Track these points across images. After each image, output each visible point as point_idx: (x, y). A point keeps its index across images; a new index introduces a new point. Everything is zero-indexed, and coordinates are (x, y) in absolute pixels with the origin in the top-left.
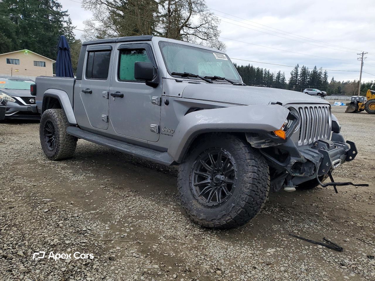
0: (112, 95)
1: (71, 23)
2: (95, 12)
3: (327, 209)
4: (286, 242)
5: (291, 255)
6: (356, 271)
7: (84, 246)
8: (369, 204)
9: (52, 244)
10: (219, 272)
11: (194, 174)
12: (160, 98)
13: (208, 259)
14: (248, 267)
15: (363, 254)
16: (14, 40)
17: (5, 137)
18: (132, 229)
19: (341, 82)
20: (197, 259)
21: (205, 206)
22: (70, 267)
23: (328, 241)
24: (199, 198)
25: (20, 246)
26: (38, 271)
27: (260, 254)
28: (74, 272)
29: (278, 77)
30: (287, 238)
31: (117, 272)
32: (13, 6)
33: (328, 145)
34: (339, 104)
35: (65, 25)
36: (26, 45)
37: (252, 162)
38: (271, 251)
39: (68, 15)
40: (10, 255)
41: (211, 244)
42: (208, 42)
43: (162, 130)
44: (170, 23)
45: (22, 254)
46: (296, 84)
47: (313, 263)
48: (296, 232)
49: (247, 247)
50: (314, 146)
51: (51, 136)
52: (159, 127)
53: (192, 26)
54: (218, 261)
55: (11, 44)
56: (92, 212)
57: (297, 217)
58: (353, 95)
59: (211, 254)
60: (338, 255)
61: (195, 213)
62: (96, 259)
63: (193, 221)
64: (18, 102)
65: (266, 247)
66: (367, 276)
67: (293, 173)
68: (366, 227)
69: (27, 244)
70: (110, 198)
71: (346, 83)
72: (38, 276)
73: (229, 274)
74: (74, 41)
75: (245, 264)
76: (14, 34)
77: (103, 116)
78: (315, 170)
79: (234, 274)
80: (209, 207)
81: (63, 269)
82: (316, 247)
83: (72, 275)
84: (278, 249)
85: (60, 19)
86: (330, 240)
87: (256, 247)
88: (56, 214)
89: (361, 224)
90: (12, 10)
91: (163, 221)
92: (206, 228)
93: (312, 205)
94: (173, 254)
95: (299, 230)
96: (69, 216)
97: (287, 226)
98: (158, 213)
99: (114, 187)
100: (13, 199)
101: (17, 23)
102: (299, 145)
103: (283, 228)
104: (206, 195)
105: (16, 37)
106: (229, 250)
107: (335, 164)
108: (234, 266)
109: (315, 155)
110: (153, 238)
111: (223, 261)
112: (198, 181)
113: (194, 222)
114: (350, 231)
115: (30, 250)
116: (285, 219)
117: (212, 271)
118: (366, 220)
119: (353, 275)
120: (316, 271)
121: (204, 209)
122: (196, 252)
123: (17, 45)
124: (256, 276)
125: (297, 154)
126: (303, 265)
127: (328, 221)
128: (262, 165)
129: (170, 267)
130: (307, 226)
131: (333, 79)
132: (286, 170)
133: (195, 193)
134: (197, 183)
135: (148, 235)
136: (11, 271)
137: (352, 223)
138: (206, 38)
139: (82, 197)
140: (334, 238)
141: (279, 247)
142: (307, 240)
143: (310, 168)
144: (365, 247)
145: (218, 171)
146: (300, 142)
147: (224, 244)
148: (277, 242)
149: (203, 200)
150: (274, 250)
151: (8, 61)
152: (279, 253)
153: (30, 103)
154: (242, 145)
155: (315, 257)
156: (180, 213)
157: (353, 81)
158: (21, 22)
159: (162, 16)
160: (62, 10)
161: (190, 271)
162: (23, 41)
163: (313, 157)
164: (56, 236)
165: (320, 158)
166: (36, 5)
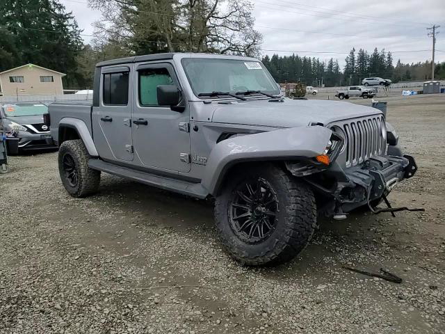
0: (134, 122)
1: (77, 27)
2: (104, 11)
3: (386, 234)
4: (339, 277)
5: (344, 290)
6: (416, 305)
7: (121, 295)
8: (436, 223)
9: (88, 294)
10: (265, 315)
11: (231, 208)
12: (189, 124)
13: (253, 301)
14: (297, 307)
15: (425, 284)
16: (15, 54)
17: (21, 172)
18: (169, 272)
19: (410, 65)
20: (241, 302)
21: (246, 243)
22: (110, 319)
23: (385, 273)
24: (239, 234)
25: (56, 299)
26: (78, 324)
27: (309, 292)
28: (114, 324)
29: (331, 66)
30: (339, 271)
31: (157, 321)
32: (9, 13)
33: (381, 163)
34: (409, 92)
35: (71, 29)
36: (29, 59)
37: (294, 192)
38: (321, 287)
39: (72, 18)
40: (48, 310)
41: (256, 284)
42: (240, 33)
43: (193, 159)
44: (193, 14)
45: (59, 307)
46: (352, 73)
47: (368, 298)
48: (350, 263)
49: (295, 284)
50: (365, 165)
51: (71, 171)
52: (190, 156)
53: (219, 15)
54: (264, 303)
55: (12, 59)
56: (126, 255)
57: (352, 246)
58: (426, 79)
59: (256, 296)
60: (397, 287)
61: (236, 251)
62: (135, 309)
63: (234, 259)
64: (29, 130)
65: (316, 283)
66: (428, 309)
67: (341, 199)
68: (432, 252)
69: (63, 296)
70: (144, 237)
71: (416, 66)
72: (78, 329)
73: (276, 316)
74: (83, 47)
75: (293, 304)
76: (14, 46)
77: (127, 146)
78: (366, 195)
79: (281, 316)
80: (251, 243)
81: (103, 321)
82: (371, 280)
83: (112, 327)
84: (329, 285)
85: (65, 23)
86: (388, 270)
87: (305, 284)
88: (88, 261)
89: (426, 249)
90: (8, 18)
91: (203, 261)
92: (250, 266)
93: (369, 230)
94: (215, 297)
95: (353, 262)
96: (102, 262)
97: (340, 257)
98: (196, 252)
99: (146, 225)
100: (41, 246)
101: (15, 33)
102: (347, 167)
103: (336, 260)
104: (247, 230)
105: (17, 50)
106: (275, 289)
107: (390, 185)
108: (281, 306)
109: (366, 177)
110: (193, 281)
111: (269, 302)
112: (238, 215)
113: (237, 261)
114: (412, 259)
115: (67, 303)
116: (338, 249)
117: (258, 314)
118: (431, 244)
119: (412, 309)
120: (371, 307)
121: (246, 246)
122: (240, 294)
123: (19, 59)
124: (305, 317)
125: (344, 179)
126: (356, 302)
127: (387, 248)
128: (306, 193)
129: (213, 313)
130: (362, 256)
131: (399, 61)
132: (334, 197)
133: (235, 228)
134: (236, 217)
135: (187, 277)
136: (51, 326)
137: (415, 248)
138: (238, 29)
139: (113, 240)
140: (394, 268)
141: (331, 282)
142: (363, 273)
143: (361, 193)
144: (428, 276)
145: (259, 202)
146: (348, 163)
147: (270, 282)
148: (328, 277)
149: (243, 235)
150: (325, 286)
151: (12, 80)
152: (330, 290)
153: (42, 130)
154: (282, 174)
155: (371, 291)
156: (221, 250)
157: (425, 62)
158: (20, 32)
159: (183, 6)
160: (66, 12)
161: (235, 316)
162: (26, 54)
163: (363, 180)
164: (91, 286)
165: (371, 180)
166: (35, 9)
